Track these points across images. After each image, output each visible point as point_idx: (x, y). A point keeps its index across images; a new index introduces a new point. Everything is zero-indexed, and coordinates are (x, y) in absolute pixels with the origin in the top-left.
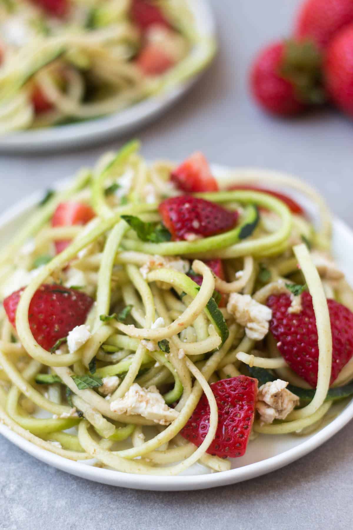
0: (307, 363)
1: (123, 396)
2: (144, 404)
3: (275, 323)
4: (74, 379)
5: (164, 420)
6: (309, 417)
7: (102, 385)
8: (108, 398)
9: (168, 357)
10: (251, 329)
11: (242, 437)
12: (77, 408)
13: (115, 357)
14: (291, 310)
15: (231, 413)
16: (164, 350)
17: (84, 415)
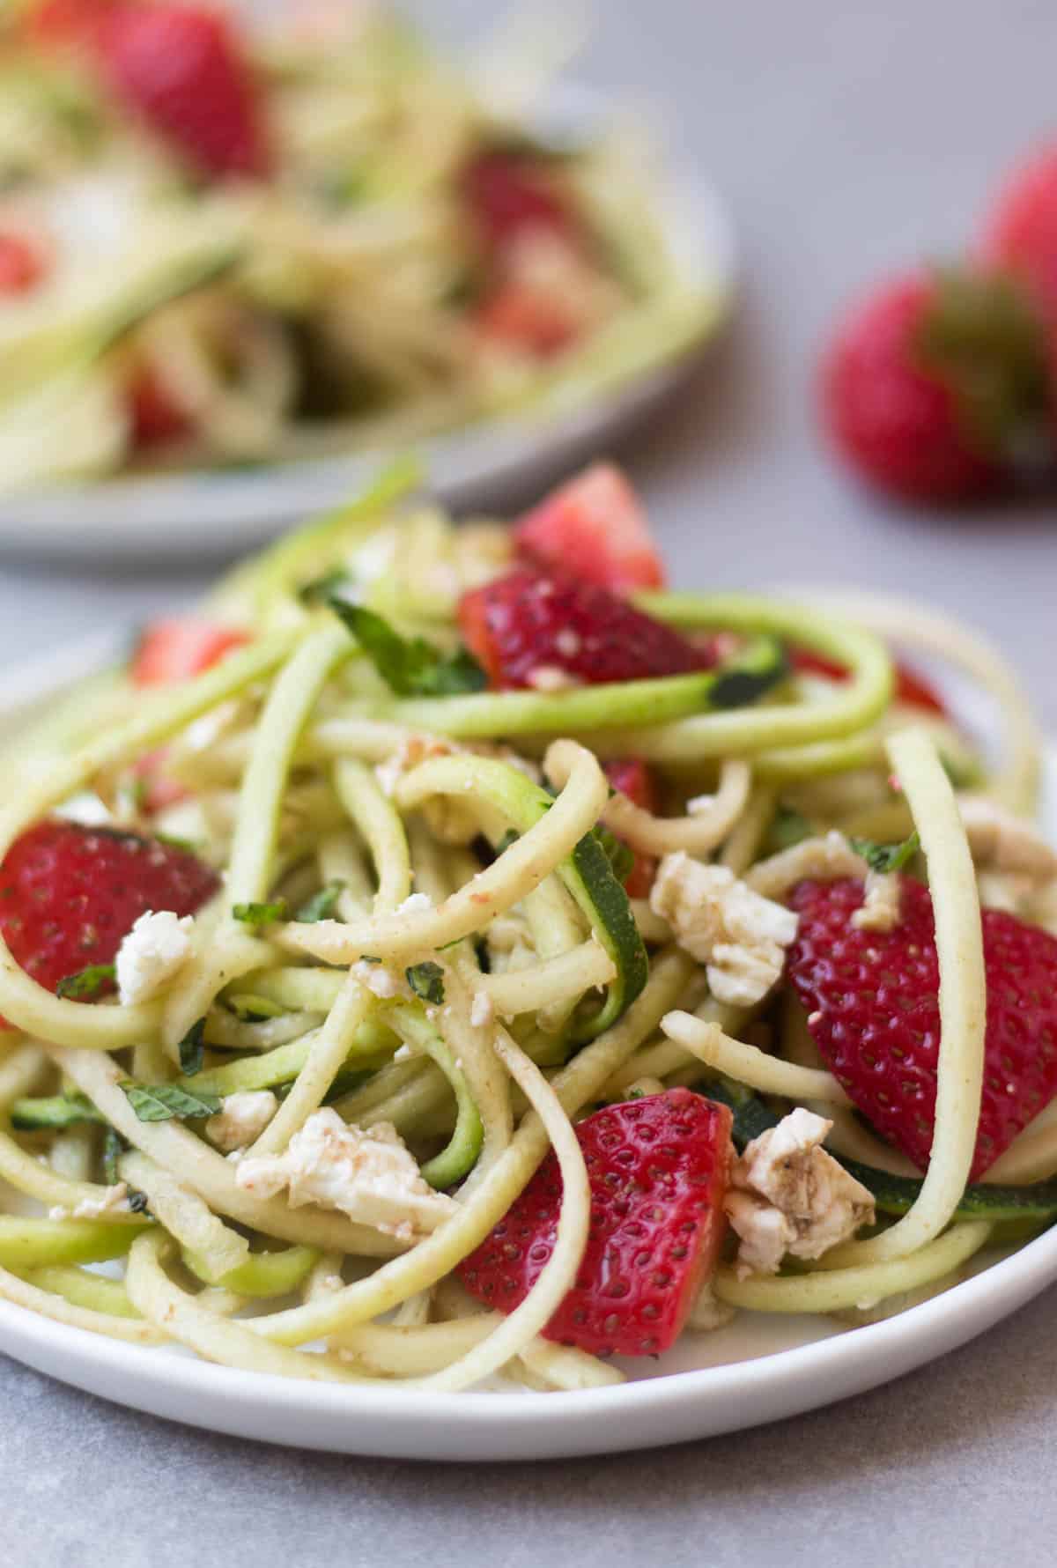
0: (907, 1086)
1: (282, 1148)
2: (345, 1167)
3: (808, 955)
4: (127, 1092)
5: (408, 1225)
6: (903, 1257)
7: (219, 1112)
8: (234, 1156)
9: (437, 1018)
10: (725, 966)
11: (663, 1285)
12: (129, 1185)
13: (267, 1032)
14: (860, 918)
15: (634, 1208)
16: (425, 991)
17: (149, 1206)
